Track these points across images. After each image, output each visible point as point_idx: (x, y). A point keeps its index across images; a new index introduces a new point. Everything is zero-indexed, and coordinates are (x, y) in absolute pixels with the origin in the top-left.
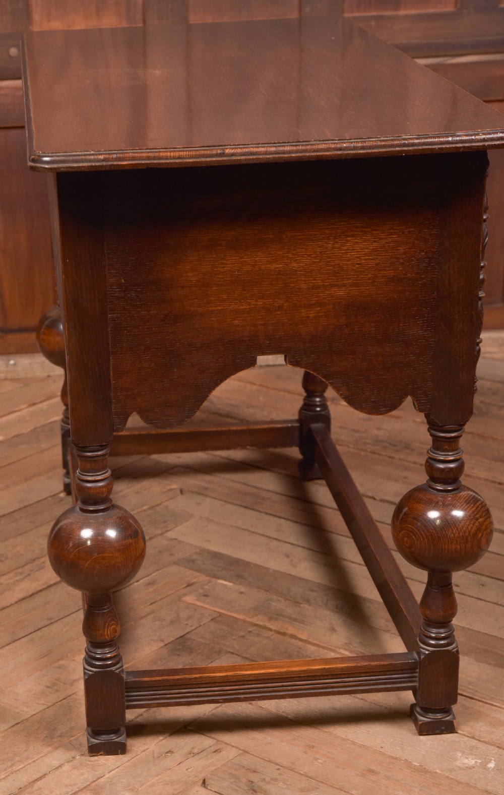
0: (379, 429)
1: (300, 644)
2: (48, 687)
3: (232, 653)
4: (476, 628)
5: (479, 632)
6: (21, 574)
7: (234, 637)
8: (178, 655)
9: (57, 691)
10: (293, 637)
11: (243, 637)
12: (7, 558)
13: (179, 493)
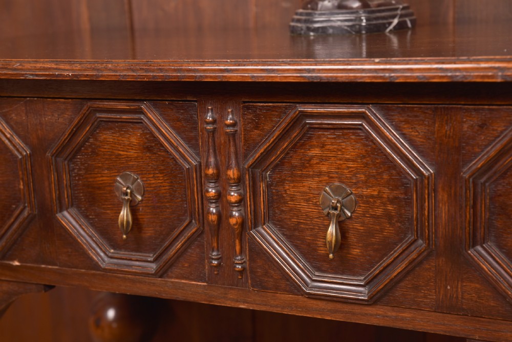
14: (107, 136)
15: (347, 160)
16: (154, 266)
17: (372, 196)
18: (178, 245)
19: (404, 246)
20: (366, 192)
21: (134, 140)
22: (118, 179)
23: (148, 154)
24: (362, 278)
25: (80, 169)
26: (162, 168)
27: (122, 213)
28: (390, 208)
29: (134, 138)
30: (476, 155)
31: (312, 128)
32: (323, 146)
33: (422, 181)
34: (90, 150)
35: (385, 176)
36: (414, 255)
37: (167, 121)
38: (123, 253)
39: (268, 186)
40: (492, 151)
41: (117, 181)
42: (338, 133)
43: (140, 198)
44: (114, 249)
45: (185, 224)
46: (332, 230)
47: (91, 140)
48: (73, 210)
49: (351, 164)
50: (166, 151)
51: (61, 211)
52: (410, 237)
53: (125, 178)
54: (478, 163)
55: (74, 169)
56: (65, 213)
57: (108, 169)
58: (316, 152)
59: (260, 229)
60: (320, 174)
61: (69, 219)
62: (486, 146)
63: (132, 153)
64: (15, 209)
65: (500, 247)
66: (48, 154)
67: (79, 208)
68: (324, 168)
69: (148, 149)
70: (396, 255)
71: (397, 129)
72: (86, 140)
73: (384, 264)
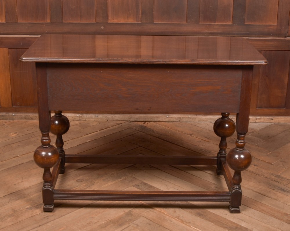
0: (202, 145)
1: (164, 215)
2: (88, 224)
3: (144, 217)
4: (217, 214)
5: (218, 215)
6: (87, 186)
7: (145, 212)
8: (128, 216)
9: (90, 225)
10: (163, 213)
11: (148, 212)
12: (84, 180)
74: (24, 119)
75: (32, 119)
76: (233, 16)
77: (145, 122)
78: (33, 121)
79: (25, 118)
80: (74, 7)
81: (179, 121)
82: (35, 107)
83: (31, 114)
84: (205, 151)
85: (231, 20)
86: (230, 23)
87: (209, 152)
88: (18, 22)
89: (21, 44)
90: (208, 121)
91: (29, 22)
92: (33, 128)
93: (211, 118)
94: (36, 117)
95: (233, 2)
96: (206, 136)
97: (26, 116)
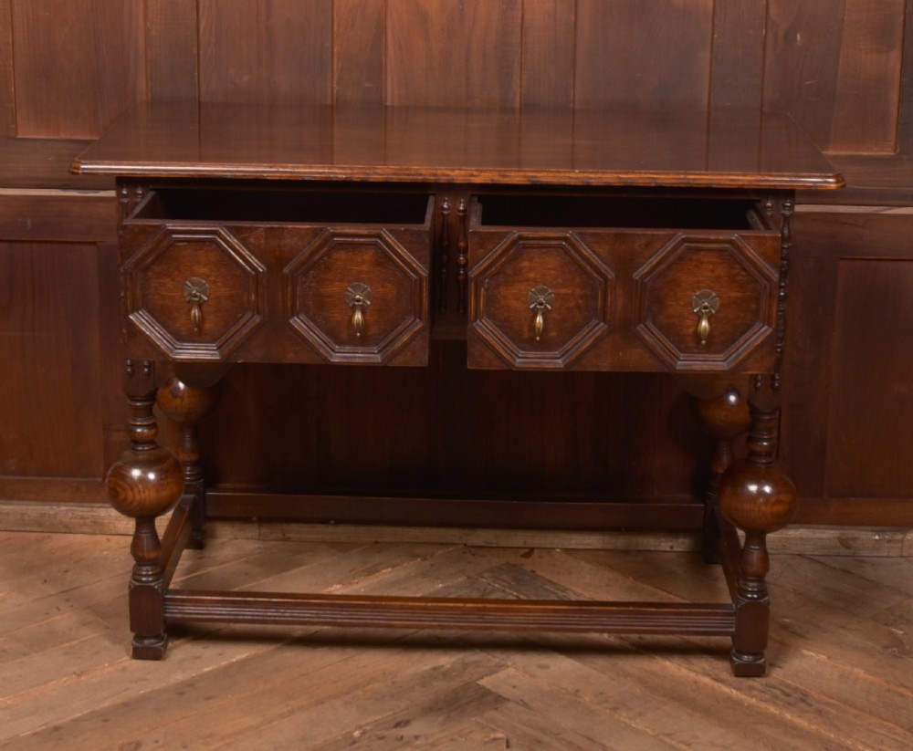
13: (505, 745)
14: (342, 255)
15: (550, 269)
16: (378, 356)
17: (567, 294)
18: (405, 338)
19: (590, 328)
20: (563, 291)
21: (366, 257)
22: (349, 289)
23: (379, 269)
24: (557, 353)
25: (312, 282)
26: (391, 278)
27: (356, 317)
28: (580, 301)
29: (368, 256)
30: (643, 264)
31: (524, 247)
32: (531, 260)
33: (606, 283)
34: (323, 266)
35: (578, 280)
36: (598, 334)
37: (401, 243)
38: (347, 348)
39: (487, 290)
40: (654, 261)
41: (348, 291)
42: (544, 250)
43: (369, 303)
44: (339, 345)
45: (410, 322)
46: (539, 320)
47: (325, 258)
48: (302, 316)
49: (552, 272)
50: (397, 266)
51: (293, 316)
52: (594, 322)
53: (355, 288)
54: (644, 269)
55: (305, 282)
56: (296, 318)
57: (339, 281)
58: (525, 264)
59: (478, 322)
60: (528, 280)
61: (298, 323)
62: (650, 258)
63: (364, 268)
64: (241, 317)
65: (655, 324)
66: (286, 270)
67: (307, 313)
68: (532, 275)
69: (380, 264)
70: (585, 334)
71: (590, 247)
72: (321, 258)
73: (575, 342)
74: (36, 529)
75: (66, 526)
76: (898, 124)
77: (532, 549)
78: (72, 537)
79: (40, 525)
80: (246, 78)
81: (672, 547)
82: (78, 479)
83: (63, 508)
84: (784, 693)
85: (892, 136)
86: (888, 153)
87: (804, 701)
88: (19, 136)
89: (29, 224)
90: (788, 552)
91: (63, 136)
92: (67, 571)
93: (802, 539)
94: (82, 522)
95: (899, 66)
96: (788, 620)
97: (43, 515)
